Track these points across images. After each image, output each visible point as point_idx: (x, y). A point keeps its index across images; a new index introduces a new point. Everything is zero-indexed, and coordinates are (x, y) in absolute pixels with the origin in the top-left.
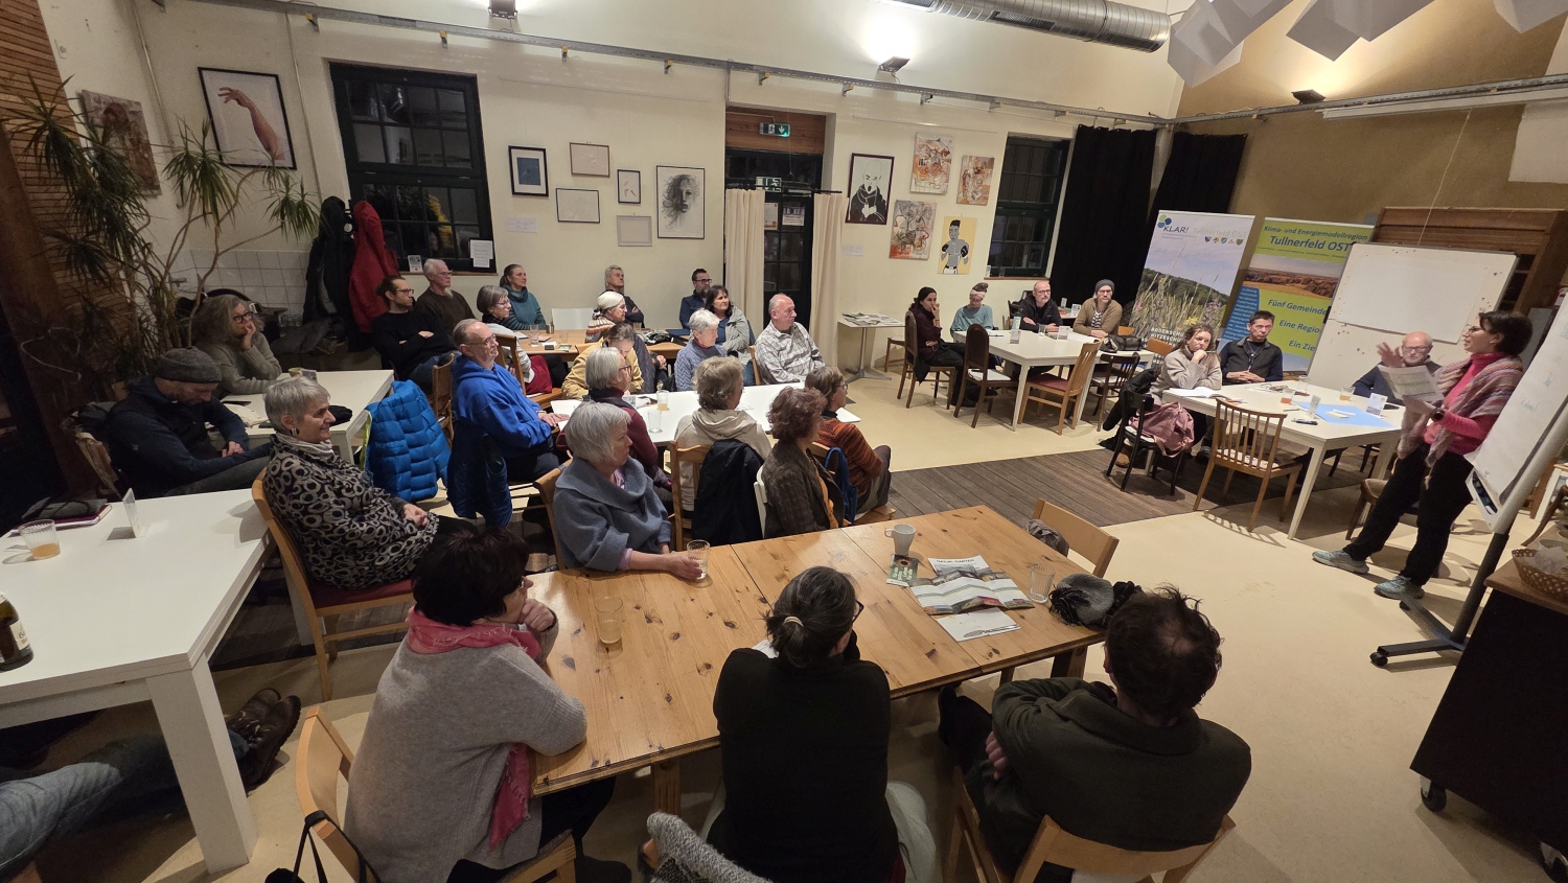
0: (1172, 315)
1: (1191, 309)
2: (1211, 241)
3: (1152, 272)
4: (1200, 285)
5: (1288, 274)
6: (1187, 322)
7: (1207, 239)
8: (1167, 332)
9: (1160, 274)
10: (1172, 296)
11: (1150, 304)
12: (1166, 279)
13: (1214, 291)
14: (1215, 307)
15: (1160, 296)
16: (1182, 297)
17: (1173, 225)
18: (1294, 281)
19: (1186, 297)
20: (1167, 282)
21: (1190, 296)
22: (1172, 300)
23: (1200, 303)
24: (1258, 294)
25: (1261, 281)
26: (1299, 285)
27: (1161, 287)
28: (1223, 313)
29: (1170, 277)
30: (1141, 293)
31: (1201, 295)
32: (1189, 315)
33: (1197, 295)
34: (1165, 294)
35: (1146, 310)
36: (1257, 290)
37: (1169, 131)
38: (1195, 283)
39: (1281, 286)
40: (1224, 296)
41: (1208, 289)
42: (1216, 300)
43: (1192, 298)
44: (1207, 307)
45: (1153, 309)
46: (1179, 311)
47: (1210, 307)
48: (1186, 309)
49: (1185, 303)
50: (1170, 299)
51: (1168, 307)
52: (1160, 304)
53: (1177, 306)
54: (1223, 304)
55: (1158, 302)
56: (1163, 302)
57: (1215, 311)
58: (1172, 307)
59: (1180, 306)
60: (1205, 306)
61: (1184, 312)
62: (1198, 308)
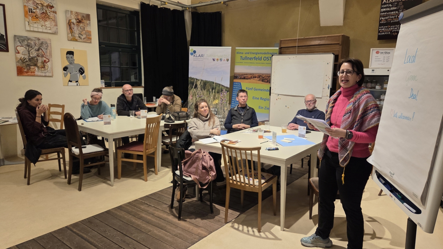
1: (215, 96)
2: (216, 60)
3: (193, 79)
4: (216, 84)
5: (251, 74)
6: (214, 103)
7: (214, 60)
9: (197, 79)
10: (205, 90)
11: (195, 95)
12: (200, 82)
13: (222, 85)
14: (225, 94)
15: (199, 91)
16: (209, 90)
17: (197, 54)
18: (254, 77)
19: (211, 90)
20: (201, 83)
21: (212, 89)
22: (205, 92)
23: (218, 93)
24: (241, 85)
25: (241, 78)
26: (256, 79)
27: (199, 86)
28: (228, 96)
29: (202, 80)
30: (190, 90)
31: (217, 88)
32: (214, 99)
33: (215, 89)
34: (201, 89)
35: (194, 99)
36: (240, 83)
37: (189, 12)
38: (213, 83)
39: (249, 80)
40: (227, 88)
41: (220, 85)
42: (224, 90)
43: (214, 90)
44: (221, 94)
45: (198, 98)
46: (209, 97)
47: (222, 93)
48: (212, 96)
49: (211, 93)
50: (204, 92)
51: (204, 96)
52: (200, 95)
53: (208, 95)
54: (227, 92)
55: (199, 94)
56: (201, 94)
57: (225, 96)
58: (206, 96)
59: (209, 95)
60: (220, 93)
61: (212, 98)
62: (218, 95)
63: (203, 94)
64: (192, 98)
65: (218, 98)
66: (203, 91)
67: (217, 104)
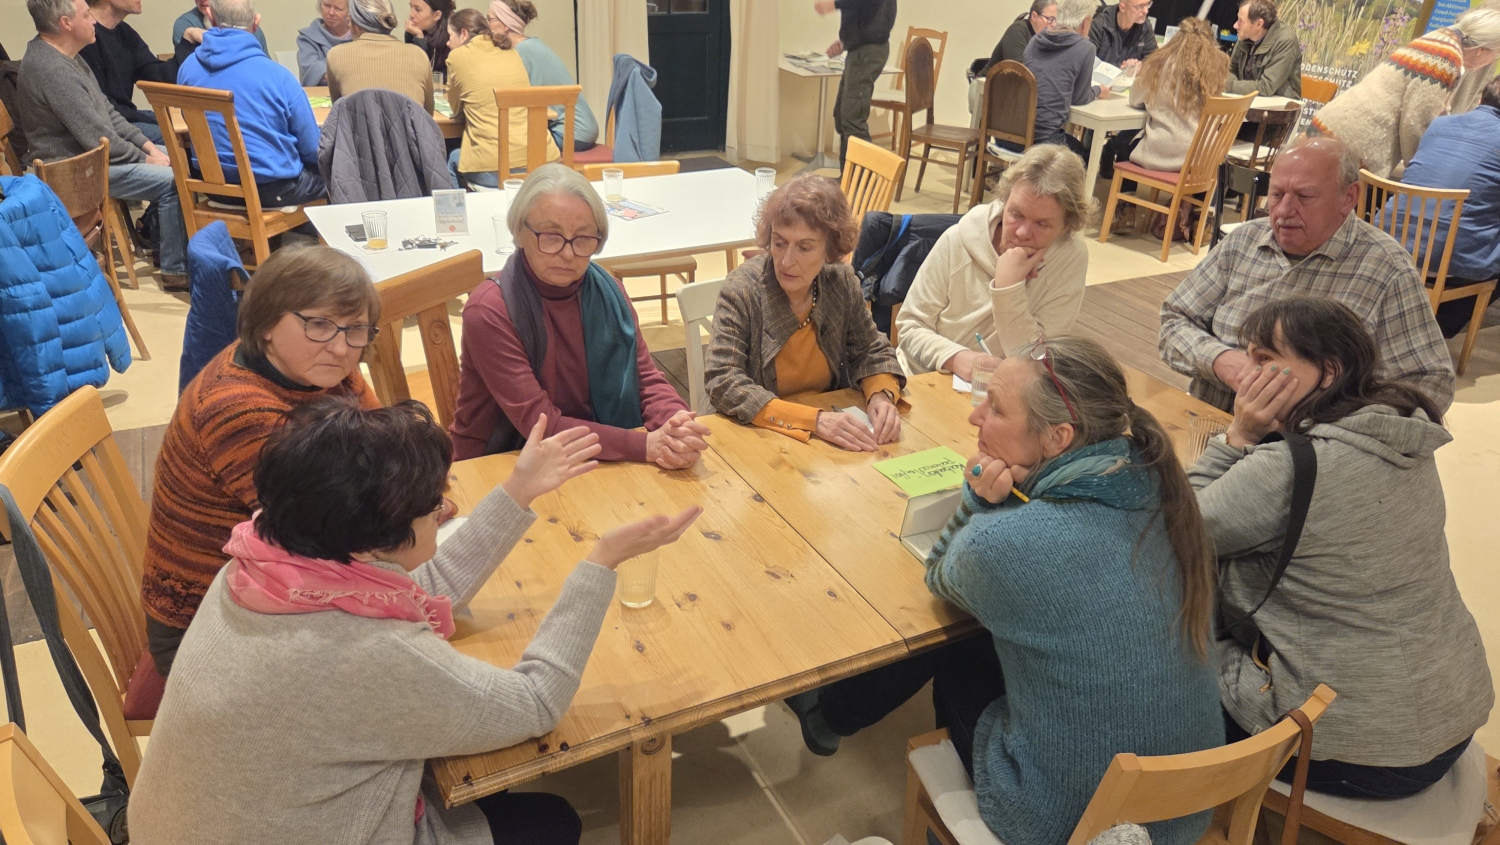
0: (1328, 39)
1: (1361, 27)
6: (1353, 50)
10: (1330, 5)
14: (1399, 22)
15: (1310, 7)
16: (1346, 6)
19: (1352, 7)
21: (1359, 6)
22: (1330, 12)
23: (1375, 17)
31: (1377, 2)
32: (1356, 38)
40: (1414, 3)
42: (1401, 10)
43: (1363, 8)
44: (1386, 23)
46: (1341, 31)
47: (1391, 22)
48: (1352, 27)
49: (1351, 17)
50: (1326, 12)
51: (1324, 25)
53: (1337, 24)
54: (1411, 16)
56: (1314, 17)
57: (1399, 30)
58: (1329, 26)
59: (1342, 23)
60: (1383, 21)
61: (1349, 33)
62: (1372, 26)
63: (1322, 20)
65: (1369, 37)
66: (1323, 10)
67: (1362, 54)
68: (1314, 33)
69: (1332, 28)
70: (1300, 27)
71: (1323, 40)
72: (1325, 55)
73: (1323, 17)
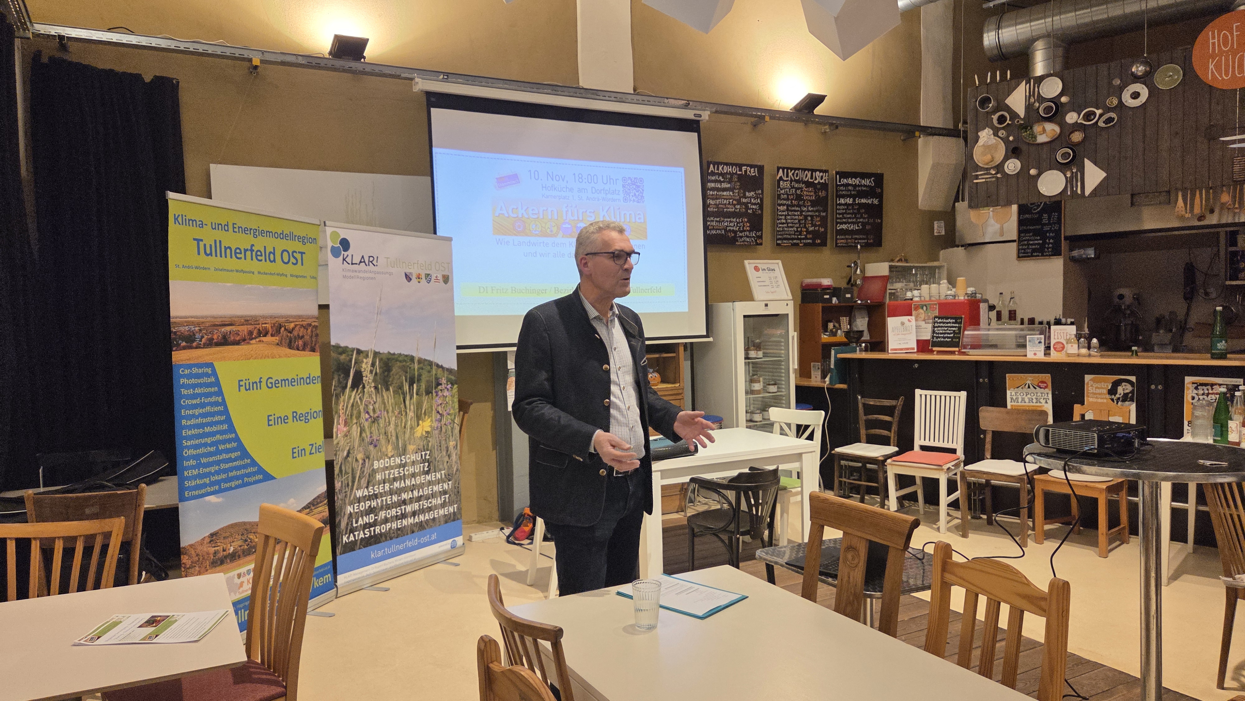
0: (396, 426)
1: (419, 406)
2: (414, 280)
3: (344, 350)
4: (420, 361)
6: (419, 431)
7: (408, 278)
8: (398, 461)
9: (359, 352)
10: (387, 389)
11: (358, 417)
12: (370, 360)
13: (438, 366)
14: (446, 393)
15: (370, 396)
16: (401, 387)
17: (354, 253)
19: (406, 387)
20: (373, 365)
21: (411, 385)
22: (389, 397)
23: (428, 392)
25: (210, 344)
27: (368, 378)
28: (456, 400)
29: (376, 354)
30: (338, 397)
31: (424, 377)
32: (419, 418)
33: (419, 380)
34: (376, 388)
35: (355, 430)
38: (412, 358)
40: (450, 371)
41: (430, 363)
42: (444, 381)
43: (415, 386)
44: (437, 395)
45: (366, 424)
46: (404, 414)
47: (440, 393)
48: (412, 407)
49: (408, 398)
50: (385, 397)
51: (388, 412)
52: (374, 410)
53: (400, 408)
54: (452, 384)
55: (371, 407)
56: (377, 406)
57: (447, 399)
58: (393, 412)
59: (402, 405)
60: (434, 394)
61: (411, 414)
62: (428, 402)
63: (385, 407)
64: (345, 429)
65: (428, 413)
66: (383, 396)
67: (427, 432)
68: (381, 422)
69: (396, 413)
70: (367, 420)
71: (391, 428)
72: (398, 444)
73: (384, 404)
